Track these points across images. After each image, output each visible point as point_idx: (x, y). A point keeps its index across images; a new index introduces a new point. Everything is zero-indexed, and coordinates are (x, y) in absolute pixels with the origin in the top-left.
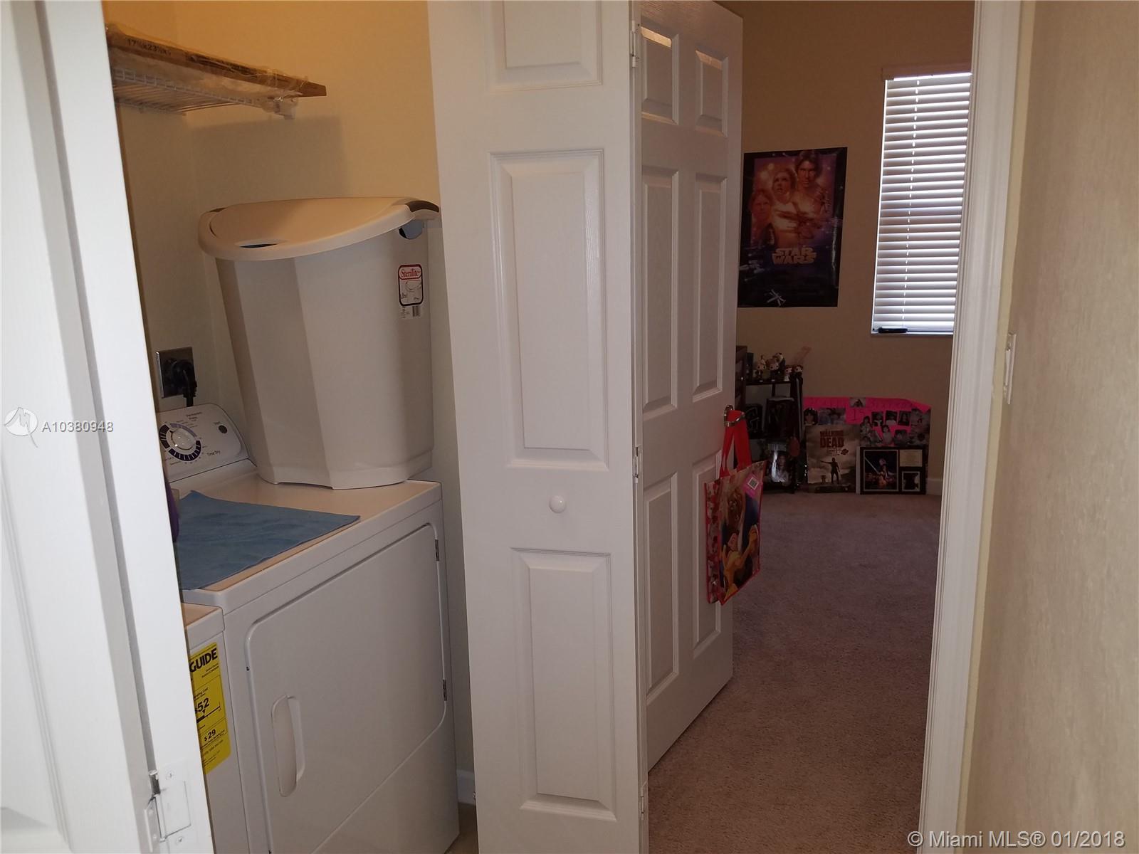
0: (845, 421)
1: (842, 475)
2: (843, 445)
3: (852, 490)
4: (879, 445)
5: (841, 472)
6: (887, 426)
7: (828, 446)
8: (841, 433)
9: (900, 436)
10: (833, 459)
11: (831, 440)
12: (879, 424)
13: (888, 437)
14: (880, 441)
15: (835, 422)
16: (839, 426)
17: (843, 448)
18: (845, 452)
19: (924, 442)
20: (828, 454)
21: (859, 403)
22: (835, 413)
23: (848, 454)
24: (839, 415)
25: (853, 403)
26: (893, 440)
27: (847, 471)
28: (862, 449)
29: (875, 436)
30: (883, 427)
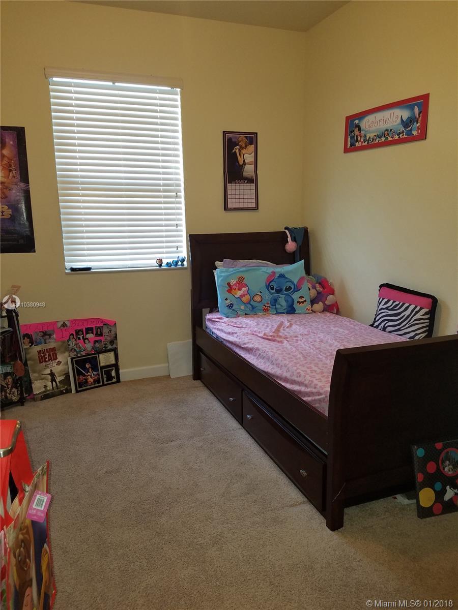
0: (55, 339)
1: (59, 382)
2: (57, 358)
3: (69, 391)
4: (83, 353)
5: (58, 379)
6: (87, 339)
7: (46, 361)
8: (54, 349)
9: (97, 345)
10: (51, 370)
11: (47, 356)
12: (81, 338)
13: (89, 346)
14: (84, 350)
15: (47, 341)
16: (52, 344)
17: (57, 361)
18: (59, 363)
19: (114, 346)
20: (47, 367)
21: (64, 325)
22: (46, 335)
23: (62, 364)
24: (50, 335)
25: (59, 325)
26: (93, 348)
27: (62, 378)
28: (72, 359)
29: (80, 347)
30: (84, 339)
